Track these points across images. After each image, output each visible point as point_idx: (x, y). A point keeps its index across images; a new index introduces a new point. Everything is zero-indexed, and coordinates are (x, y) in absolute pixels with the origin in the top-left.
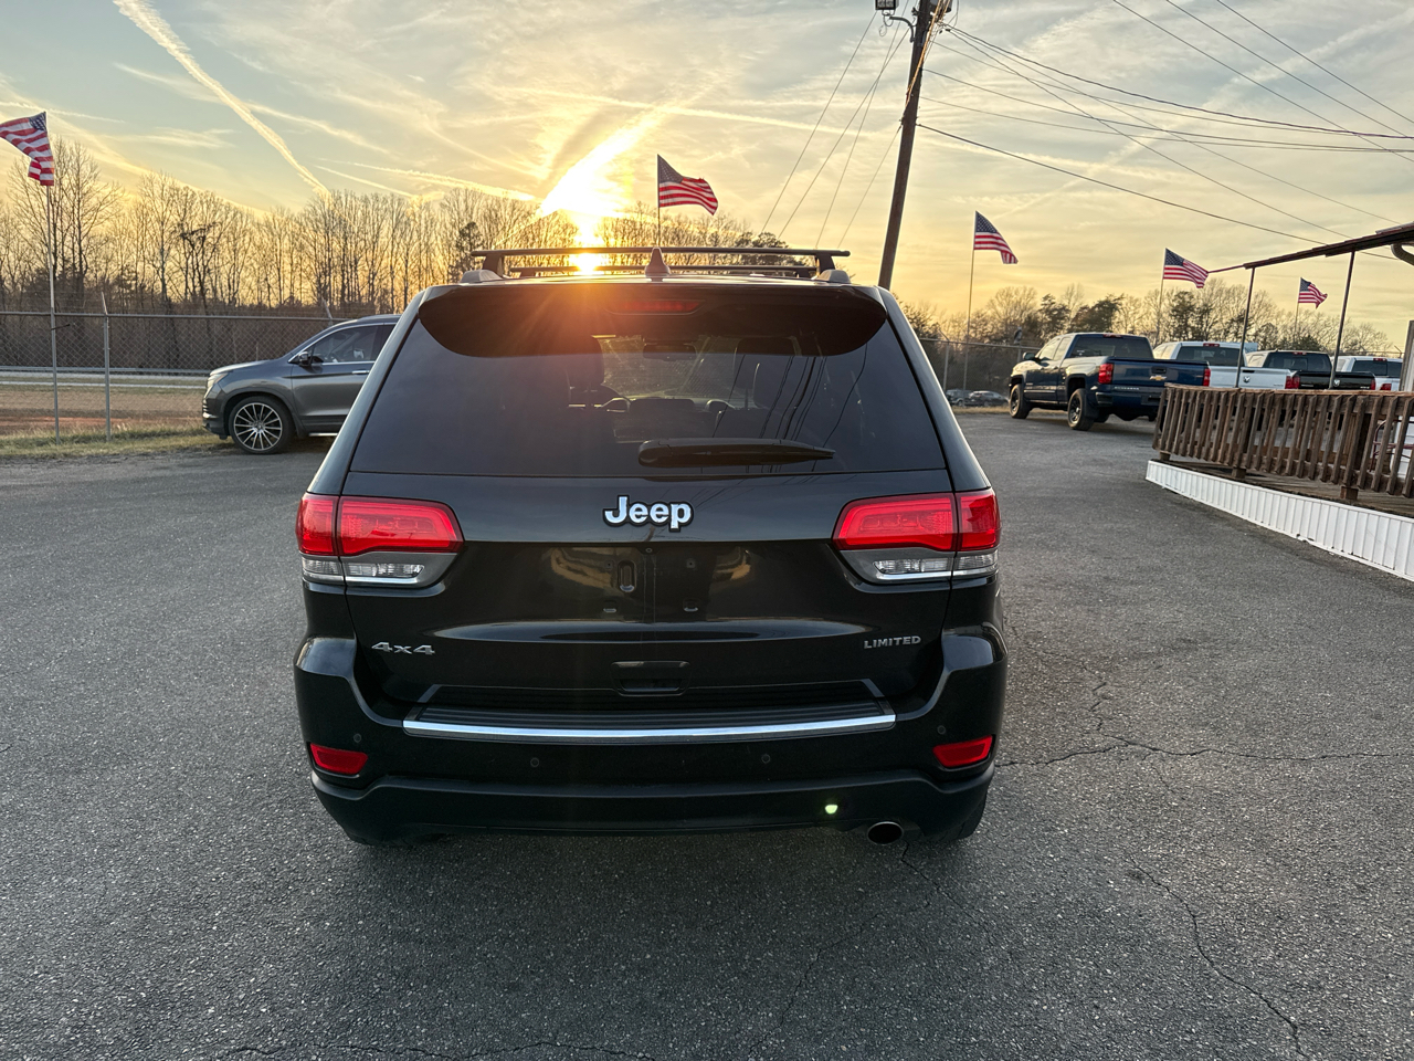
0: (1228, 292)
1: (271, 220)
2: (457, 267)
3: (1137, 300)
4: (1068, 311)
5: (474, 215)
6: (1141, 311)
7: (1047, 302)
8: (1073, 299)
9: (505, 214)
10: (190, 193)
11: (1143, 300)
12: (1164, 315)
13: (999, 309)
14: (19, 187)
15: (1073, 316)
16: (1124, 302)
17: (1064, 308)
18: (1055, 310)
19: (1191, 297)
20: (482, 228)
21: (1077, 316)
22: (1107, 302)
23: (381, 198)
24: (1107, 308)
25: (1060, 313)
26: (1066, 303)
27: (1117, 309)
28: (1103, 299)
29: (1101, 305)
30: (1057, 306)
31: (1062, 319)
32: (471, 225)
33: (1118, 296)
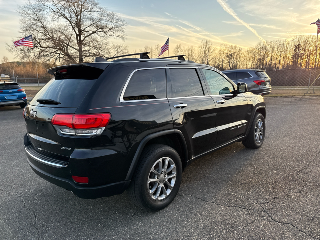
1: (249, 50)
2: (294, 56)
5: (300, 42)
9: (310, 40)
10: (232, 46)
14: (199, 50)
20: (302, 45)
23: (275, 41)
32: (299, 44)
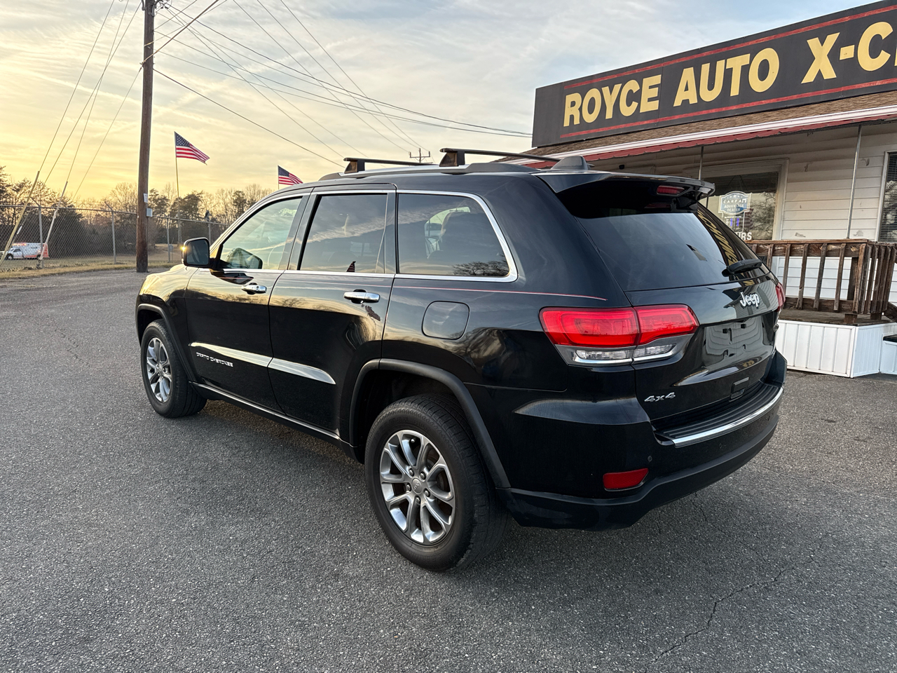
0: (263, 193)
3: (211, 195)
4: (167, 200)
6: (214, 202)
7: (153, 194)
8: (171, 193)
11: (215, 195)
12: (229, 205)
13: (120, 197)
15: (172, 204)
16: (203, 195)
17: (165, 198)
18: (159, 199)
19: (243, 194)
21: (175, 203)
22: (193, 195)
24: (193, 200)
25: (162, 202)
26: (166, 195)
27: (199, 200)
28: (190, 193)
29: (189, 197)
30: (160, 196)
31: (165, 205)
33: (199, 192)
